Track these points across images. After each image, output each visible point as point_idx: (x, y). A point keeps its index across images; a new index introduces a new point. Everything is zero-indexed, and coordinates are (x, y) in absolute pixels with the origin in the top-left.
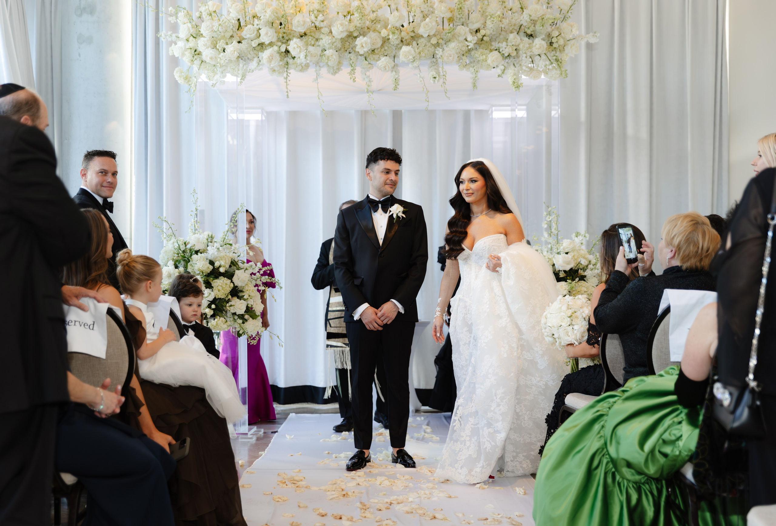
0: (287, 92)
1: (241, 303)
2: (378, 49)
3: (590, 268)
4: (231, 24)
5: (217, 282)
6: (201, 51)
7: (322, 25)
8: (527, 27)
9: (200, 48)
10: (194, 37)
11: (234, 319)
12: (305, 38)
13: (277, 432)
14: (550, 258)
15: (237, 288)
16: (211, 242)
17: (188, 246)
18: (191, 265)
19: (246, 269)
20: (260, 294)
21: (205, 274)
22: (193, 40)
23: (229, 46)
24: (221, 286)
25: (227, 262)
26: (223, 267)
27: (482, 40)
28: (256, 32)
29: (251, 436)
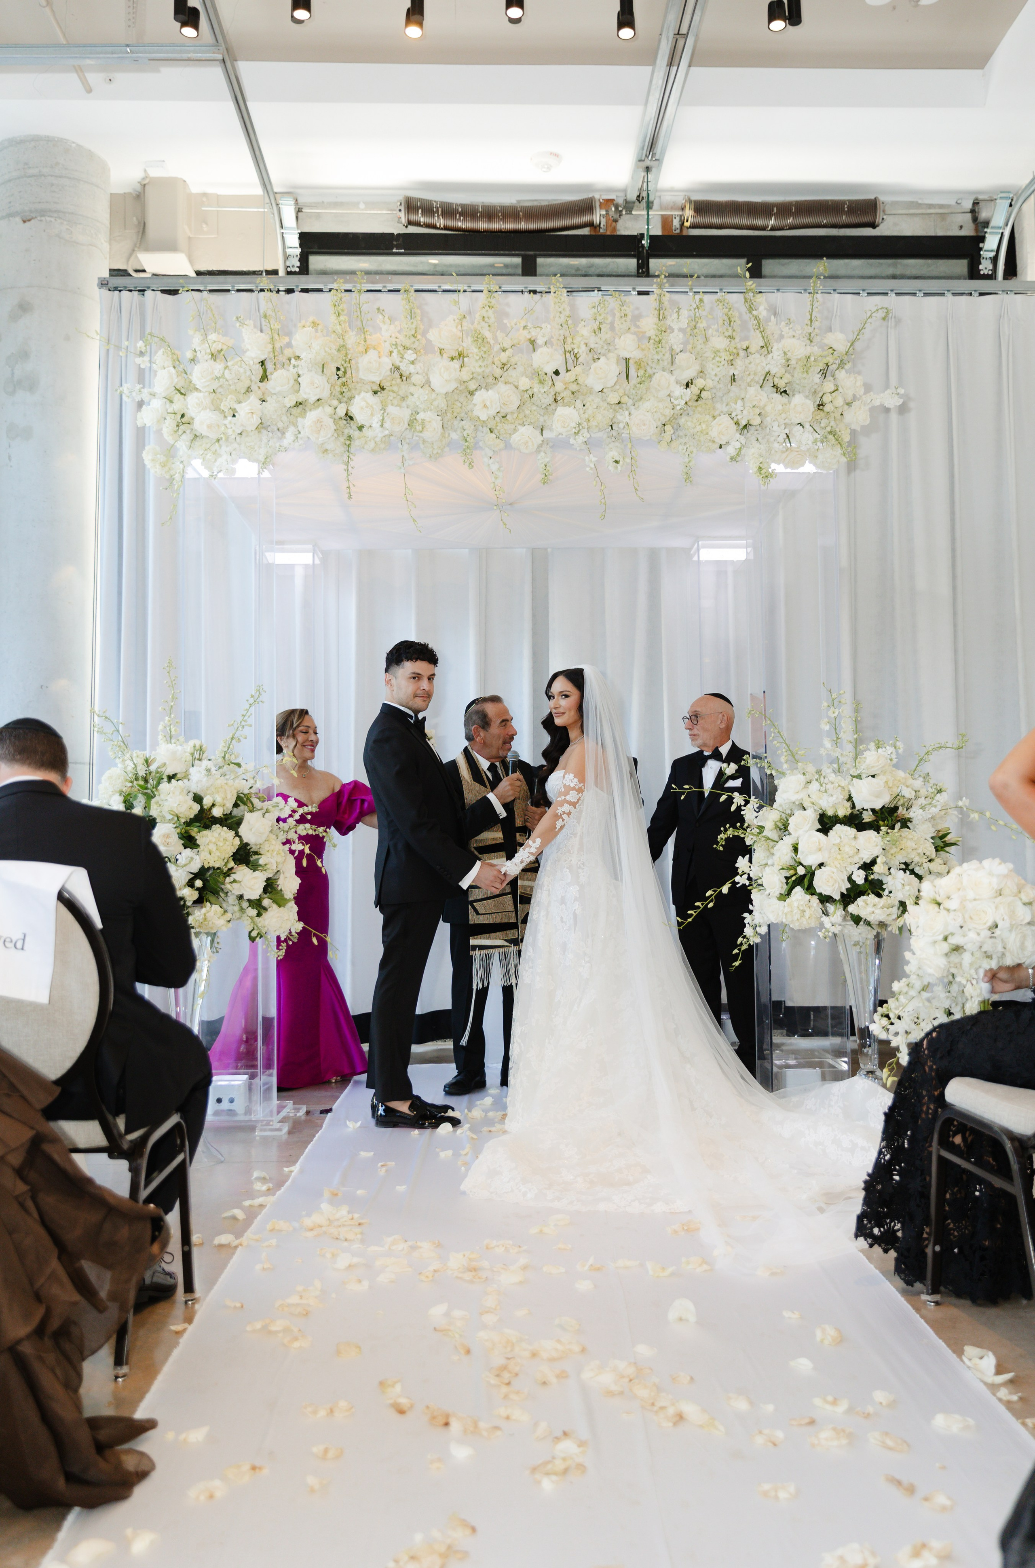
0: (349, 487)
1: (255, 878)
2: (512, 413)
3: (920, 804)
4: (247, 368)
5: (207, 836)
6: (193, 415)
7: (412, 368)
8: (778, 375)
9: (191, 412)
10: (182, 394)
11: (241, 907)
12: (381, 395)
13: (330, 1110)
14: (843, 785)
15: (248, 848)
16: (200, 760)
17: (153, 768)
18: (157, 803)
19: (267, 811)
20: (295, 858)
21: (183, 821)
22: (179, 400)
23: (243, 404)
24: (215, 843)
25: (229, 796)
26: (220, 806)
27: (699, 397)
28: (292, 382)
29: (278, 1125)
